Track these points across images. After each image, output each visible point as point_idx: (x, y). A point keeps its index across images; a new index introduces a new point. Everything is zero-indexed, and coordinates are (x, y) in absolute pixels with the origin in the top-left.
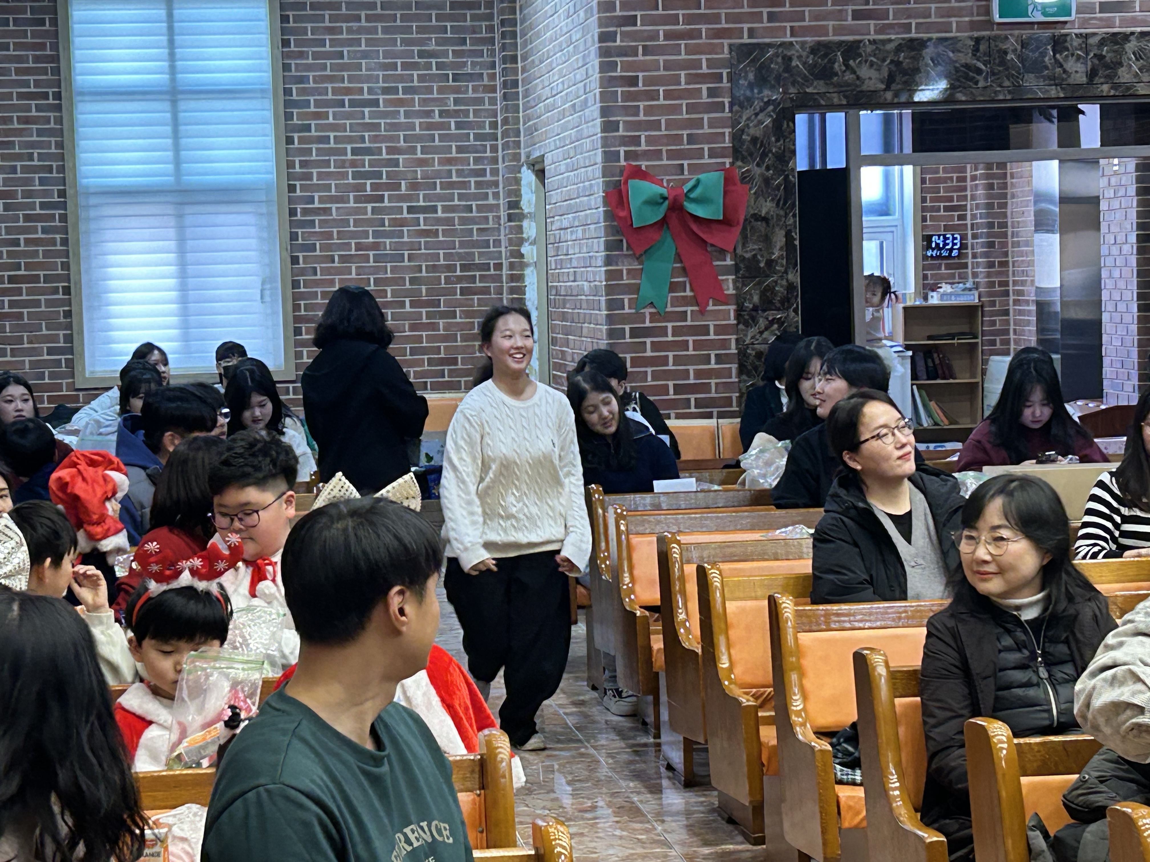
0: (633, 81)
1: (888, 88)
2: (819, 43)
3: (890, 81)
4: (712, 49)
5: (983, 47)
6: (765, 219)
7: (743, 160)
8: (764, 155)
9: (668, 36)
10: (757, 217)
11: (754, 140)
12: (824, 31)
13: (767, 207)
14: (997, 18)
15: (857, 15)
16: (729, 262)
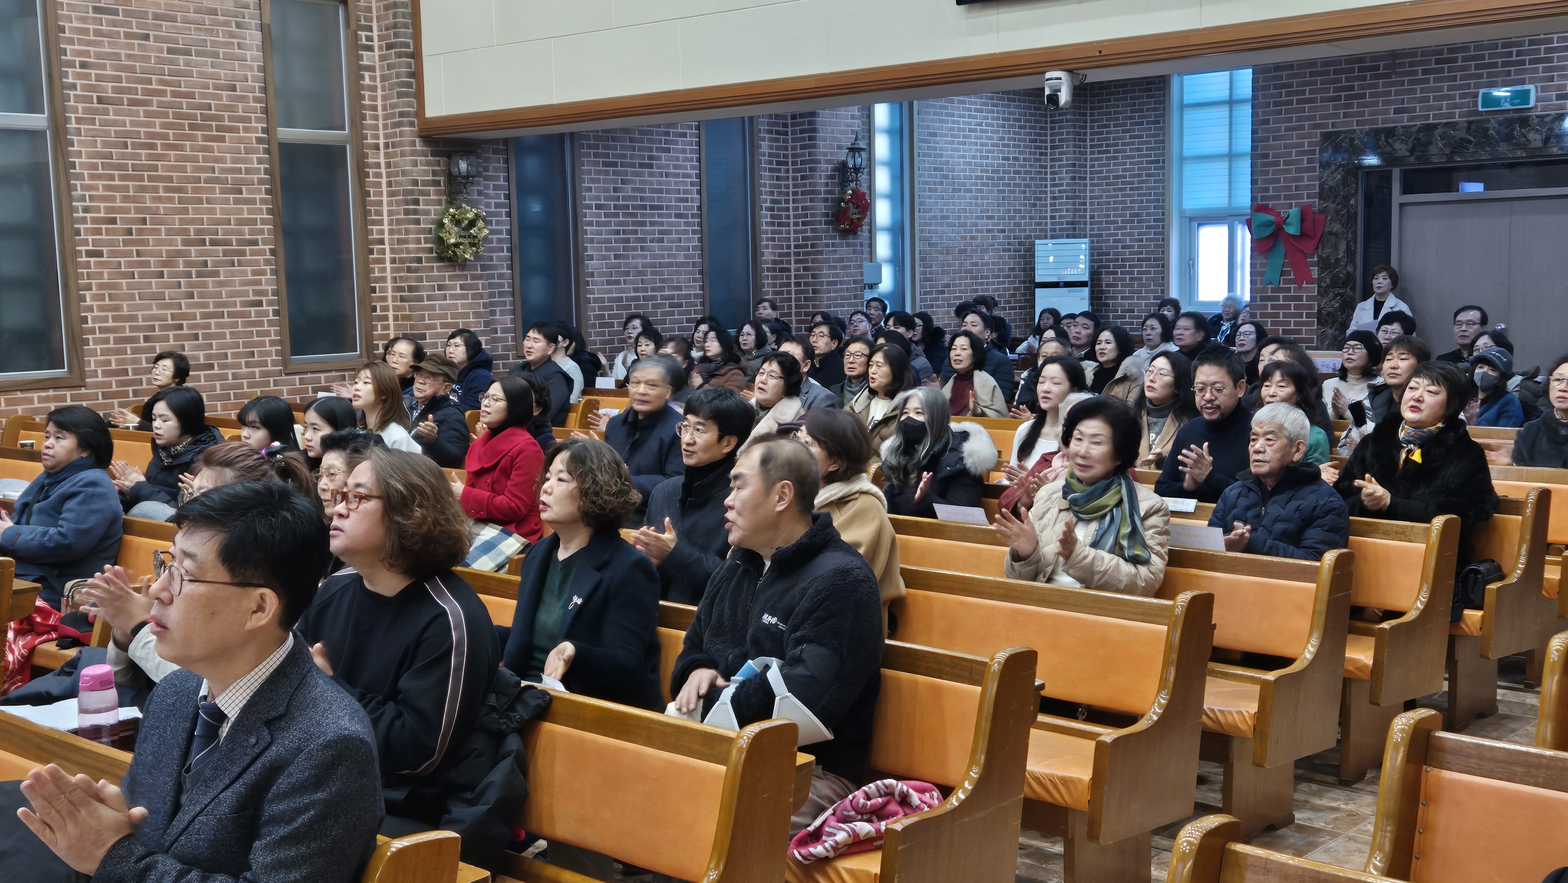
0: (1266, 156)
1: (1411, 155)
2: (1372, 130)
3: (1412, 151)
4: (1310, 136)
5: (1473, 127)
6: (1336, 235)
7: (1325, 200)
8: (1336, 197)
9: (1287, 129)
10: (1331, 233)
11: (1331, 188)
12: (1375, 122)
13: (1336, 227)
14: (1480, 109)
15: (1396, 111)
16: (1316, 259)
